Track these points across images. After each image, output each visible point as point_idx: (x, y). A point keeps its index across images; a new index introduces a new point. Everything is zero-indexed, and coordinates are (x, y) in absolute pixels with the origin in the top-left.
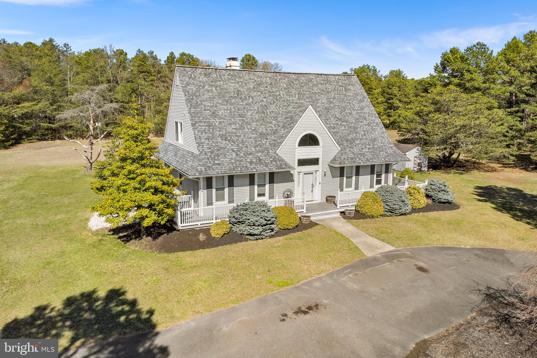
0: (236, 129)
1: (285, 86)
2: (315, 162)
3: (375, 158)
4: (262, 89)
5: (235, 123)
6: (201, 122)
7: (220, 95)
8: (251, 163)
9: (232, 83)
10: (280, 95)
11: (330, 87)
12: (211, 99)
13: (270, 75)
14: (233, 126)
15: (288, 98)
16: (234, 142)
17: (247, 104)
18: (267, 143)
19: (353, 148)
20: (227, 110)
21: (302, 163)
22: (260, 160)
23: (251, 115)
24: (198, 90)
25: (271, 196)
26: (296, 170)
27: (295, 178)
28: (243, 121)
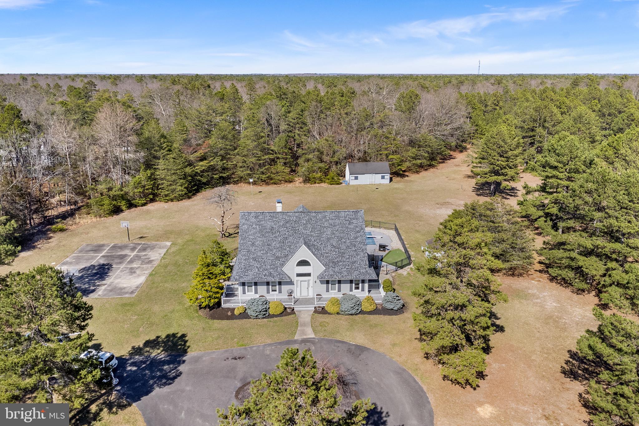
0: (263, 254)
1: (305, 222)
2: (309, 275)
3: (349, 275)
4: (288, 225)
5: (263, 250)
6: (244, 249)
7: (261, 231)
8: (265, 276)
9: (270, 222)
10: (298, 229)
11: (337, 221)
12: (254, 234)
13: (297, 214)
14: (262, 252)
15: (303, 231)
16: (259, 262)
17: (275, 237)
18: (278, 263)
19: (335, 268)
20: (261, 241)
21: (299, 275)
22: (271, 274)
23: (275, 244)
24: (248, 228)
25: (280, 292)
26: (295, 279)
27: (295, 283)
28: (269, 248)
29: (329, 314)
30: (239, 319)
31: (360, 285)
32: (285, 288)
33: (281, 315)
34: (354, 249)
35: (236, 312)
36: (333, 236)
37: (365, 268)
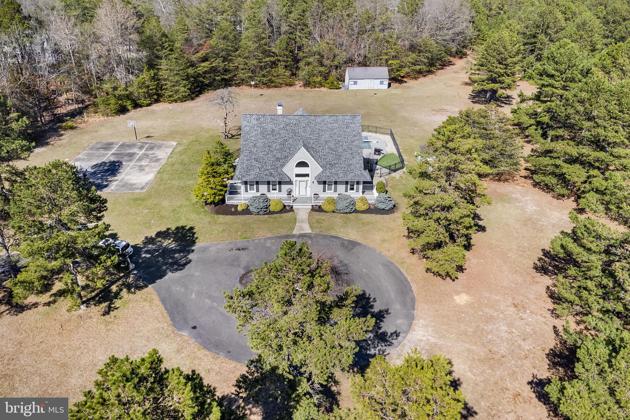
0: (264, 155)
1: (304, 125)
2: (307, 175)
3: (344, 177)
4: (288, 128)
5: (264, 151)
6: (246, 150)
7: (262, 133)
8: (266, 176)
9: (271, 124)
10: (298, 132)
11: (336, 125)
12: (256, 135)
13: (297, 117)
14: (263, 153)
15: (303, 134)
16: (260, 162)
17: (275, 139)
18: (278, 164)
19: (332, 169)
20: (262, 143)
21: (297, 175)
22: (271, 174)
23: (276, 146)
24: (250, 130)
25: (280, 191)
26: (294, 179)
27: (294, 183)
28: (270, 150)
29: (325, 212)
30: (242, 214)
31: (355, 186)
32: (285, 187)
33: (281, 212)
34: (350, 152)
35: (240, 209)
36: (331, 139)
37: (361, 171)
